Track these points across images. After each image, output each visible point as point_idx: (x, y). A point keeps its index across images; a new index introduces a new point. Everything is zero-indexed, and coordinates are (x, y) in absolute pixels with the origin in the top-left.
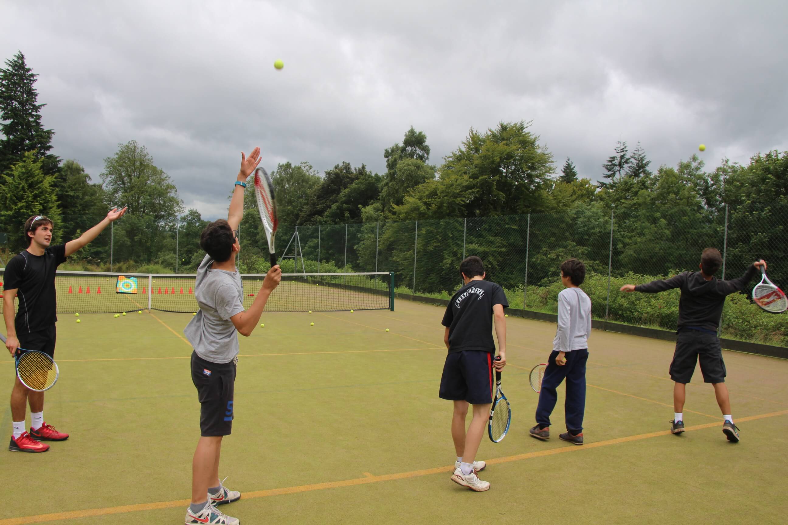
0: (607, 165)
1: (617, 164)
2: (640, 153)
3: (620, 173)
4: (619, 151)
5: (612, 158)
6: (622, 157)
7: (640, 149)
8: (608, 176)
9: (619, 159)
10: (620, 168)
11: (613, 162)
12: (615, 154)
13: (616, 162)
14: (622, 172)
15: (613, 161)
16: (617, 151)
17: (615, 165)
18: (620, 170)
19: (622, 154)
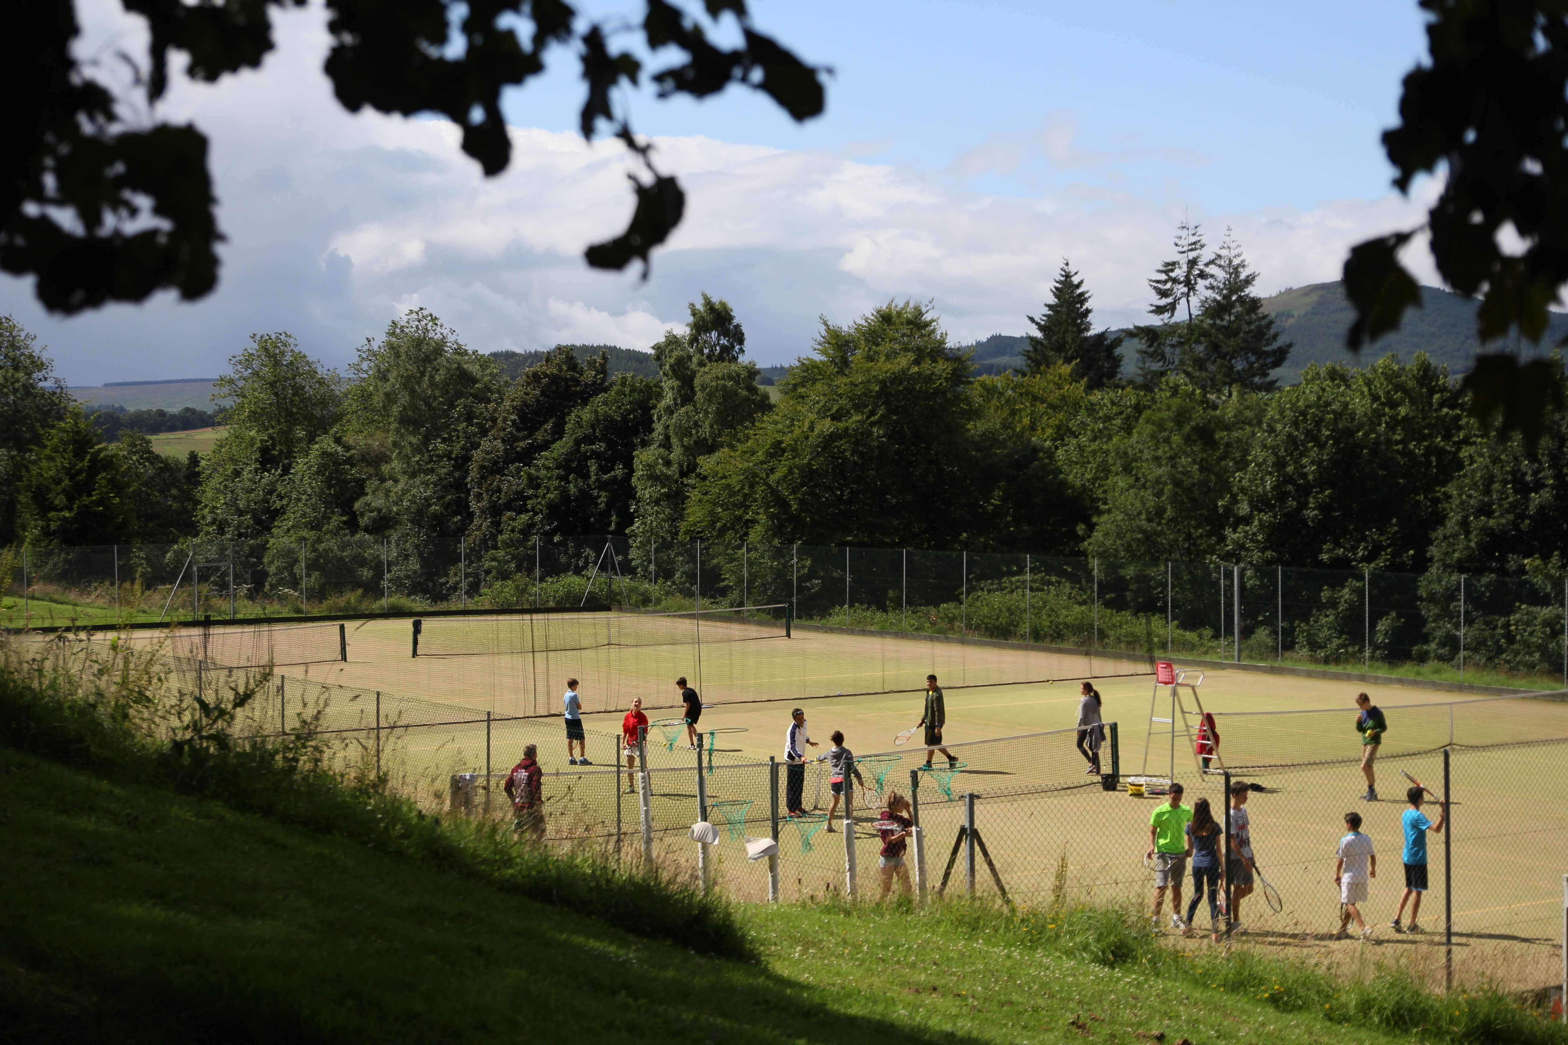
0: (1158, 282)
1: (1182, 279)
2: (1233, 253)
3: (1188, 301)
4: (1185, 249)
5: (1167, 264)
6: (1192, 263)
7: (1233, 245)
8: (1159, 310)
9: (1185, 268)
10: (1189, 290)
11: (1173, 275)
12: (1174, 257)
13: (1180, 273)
14: (1195, 301)
15: (1172, 270)
16: (1181, 249)
17: (1175, 281)
18: (1188, 295)
19: (1192, 255)
